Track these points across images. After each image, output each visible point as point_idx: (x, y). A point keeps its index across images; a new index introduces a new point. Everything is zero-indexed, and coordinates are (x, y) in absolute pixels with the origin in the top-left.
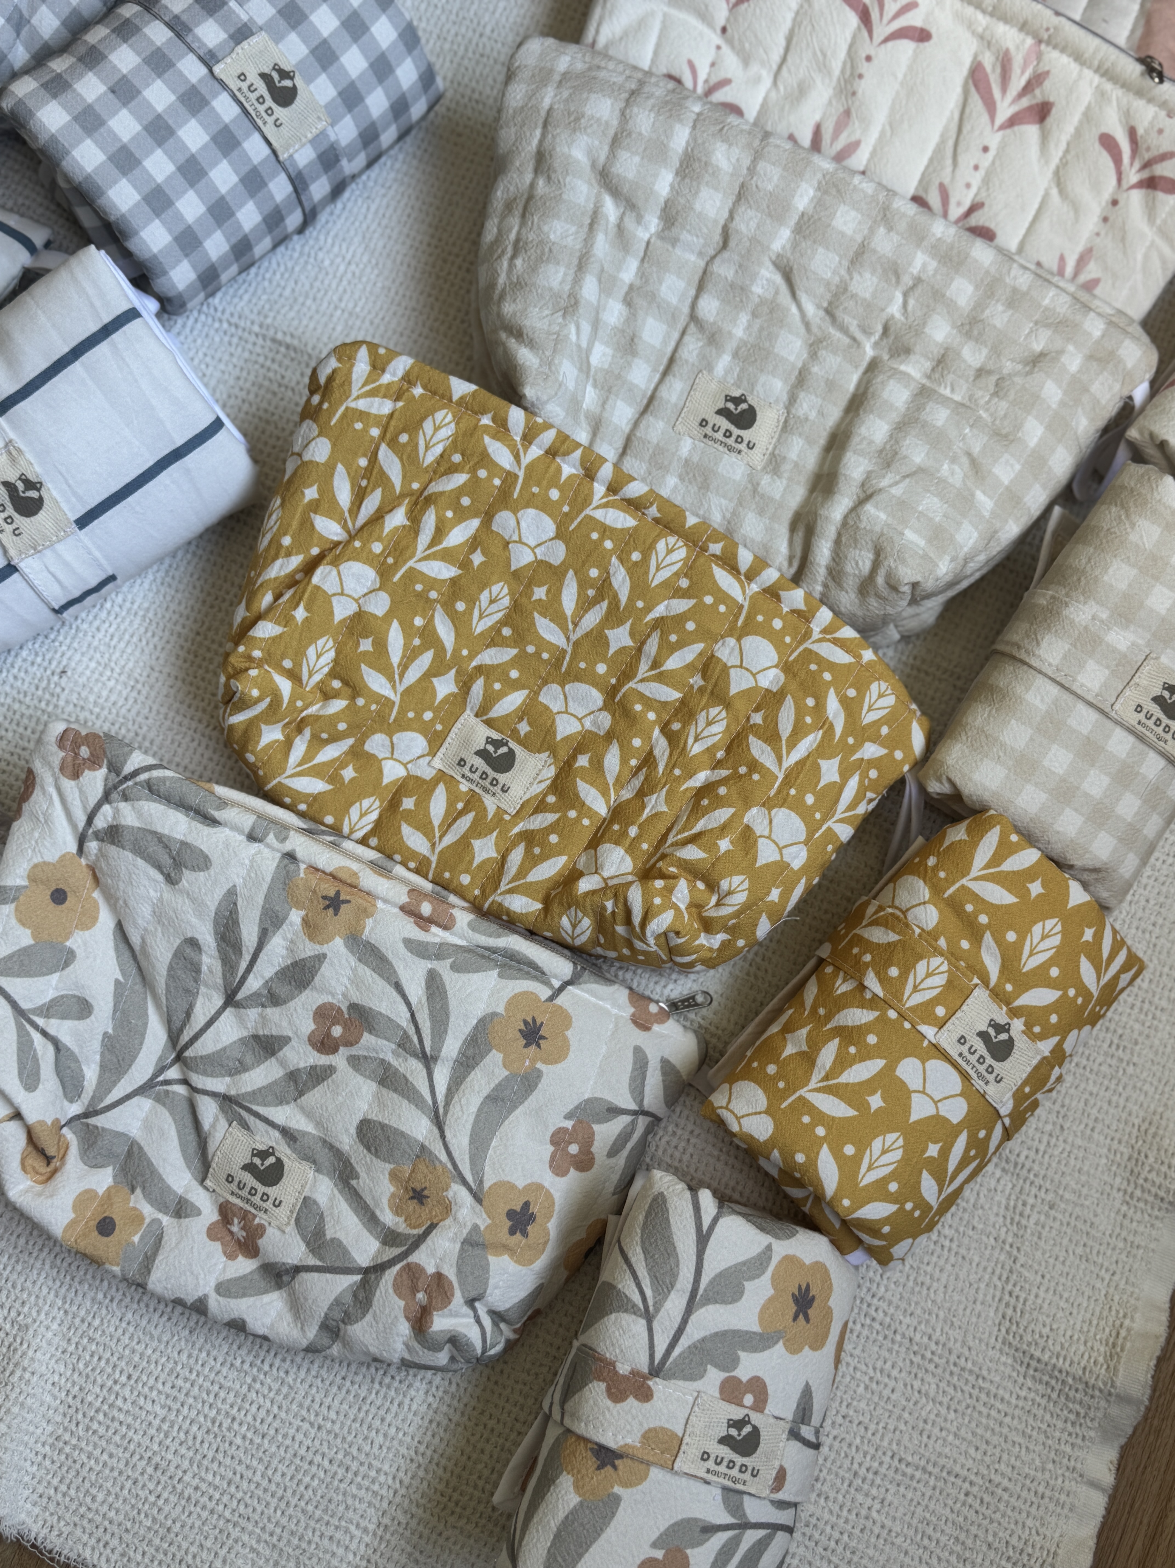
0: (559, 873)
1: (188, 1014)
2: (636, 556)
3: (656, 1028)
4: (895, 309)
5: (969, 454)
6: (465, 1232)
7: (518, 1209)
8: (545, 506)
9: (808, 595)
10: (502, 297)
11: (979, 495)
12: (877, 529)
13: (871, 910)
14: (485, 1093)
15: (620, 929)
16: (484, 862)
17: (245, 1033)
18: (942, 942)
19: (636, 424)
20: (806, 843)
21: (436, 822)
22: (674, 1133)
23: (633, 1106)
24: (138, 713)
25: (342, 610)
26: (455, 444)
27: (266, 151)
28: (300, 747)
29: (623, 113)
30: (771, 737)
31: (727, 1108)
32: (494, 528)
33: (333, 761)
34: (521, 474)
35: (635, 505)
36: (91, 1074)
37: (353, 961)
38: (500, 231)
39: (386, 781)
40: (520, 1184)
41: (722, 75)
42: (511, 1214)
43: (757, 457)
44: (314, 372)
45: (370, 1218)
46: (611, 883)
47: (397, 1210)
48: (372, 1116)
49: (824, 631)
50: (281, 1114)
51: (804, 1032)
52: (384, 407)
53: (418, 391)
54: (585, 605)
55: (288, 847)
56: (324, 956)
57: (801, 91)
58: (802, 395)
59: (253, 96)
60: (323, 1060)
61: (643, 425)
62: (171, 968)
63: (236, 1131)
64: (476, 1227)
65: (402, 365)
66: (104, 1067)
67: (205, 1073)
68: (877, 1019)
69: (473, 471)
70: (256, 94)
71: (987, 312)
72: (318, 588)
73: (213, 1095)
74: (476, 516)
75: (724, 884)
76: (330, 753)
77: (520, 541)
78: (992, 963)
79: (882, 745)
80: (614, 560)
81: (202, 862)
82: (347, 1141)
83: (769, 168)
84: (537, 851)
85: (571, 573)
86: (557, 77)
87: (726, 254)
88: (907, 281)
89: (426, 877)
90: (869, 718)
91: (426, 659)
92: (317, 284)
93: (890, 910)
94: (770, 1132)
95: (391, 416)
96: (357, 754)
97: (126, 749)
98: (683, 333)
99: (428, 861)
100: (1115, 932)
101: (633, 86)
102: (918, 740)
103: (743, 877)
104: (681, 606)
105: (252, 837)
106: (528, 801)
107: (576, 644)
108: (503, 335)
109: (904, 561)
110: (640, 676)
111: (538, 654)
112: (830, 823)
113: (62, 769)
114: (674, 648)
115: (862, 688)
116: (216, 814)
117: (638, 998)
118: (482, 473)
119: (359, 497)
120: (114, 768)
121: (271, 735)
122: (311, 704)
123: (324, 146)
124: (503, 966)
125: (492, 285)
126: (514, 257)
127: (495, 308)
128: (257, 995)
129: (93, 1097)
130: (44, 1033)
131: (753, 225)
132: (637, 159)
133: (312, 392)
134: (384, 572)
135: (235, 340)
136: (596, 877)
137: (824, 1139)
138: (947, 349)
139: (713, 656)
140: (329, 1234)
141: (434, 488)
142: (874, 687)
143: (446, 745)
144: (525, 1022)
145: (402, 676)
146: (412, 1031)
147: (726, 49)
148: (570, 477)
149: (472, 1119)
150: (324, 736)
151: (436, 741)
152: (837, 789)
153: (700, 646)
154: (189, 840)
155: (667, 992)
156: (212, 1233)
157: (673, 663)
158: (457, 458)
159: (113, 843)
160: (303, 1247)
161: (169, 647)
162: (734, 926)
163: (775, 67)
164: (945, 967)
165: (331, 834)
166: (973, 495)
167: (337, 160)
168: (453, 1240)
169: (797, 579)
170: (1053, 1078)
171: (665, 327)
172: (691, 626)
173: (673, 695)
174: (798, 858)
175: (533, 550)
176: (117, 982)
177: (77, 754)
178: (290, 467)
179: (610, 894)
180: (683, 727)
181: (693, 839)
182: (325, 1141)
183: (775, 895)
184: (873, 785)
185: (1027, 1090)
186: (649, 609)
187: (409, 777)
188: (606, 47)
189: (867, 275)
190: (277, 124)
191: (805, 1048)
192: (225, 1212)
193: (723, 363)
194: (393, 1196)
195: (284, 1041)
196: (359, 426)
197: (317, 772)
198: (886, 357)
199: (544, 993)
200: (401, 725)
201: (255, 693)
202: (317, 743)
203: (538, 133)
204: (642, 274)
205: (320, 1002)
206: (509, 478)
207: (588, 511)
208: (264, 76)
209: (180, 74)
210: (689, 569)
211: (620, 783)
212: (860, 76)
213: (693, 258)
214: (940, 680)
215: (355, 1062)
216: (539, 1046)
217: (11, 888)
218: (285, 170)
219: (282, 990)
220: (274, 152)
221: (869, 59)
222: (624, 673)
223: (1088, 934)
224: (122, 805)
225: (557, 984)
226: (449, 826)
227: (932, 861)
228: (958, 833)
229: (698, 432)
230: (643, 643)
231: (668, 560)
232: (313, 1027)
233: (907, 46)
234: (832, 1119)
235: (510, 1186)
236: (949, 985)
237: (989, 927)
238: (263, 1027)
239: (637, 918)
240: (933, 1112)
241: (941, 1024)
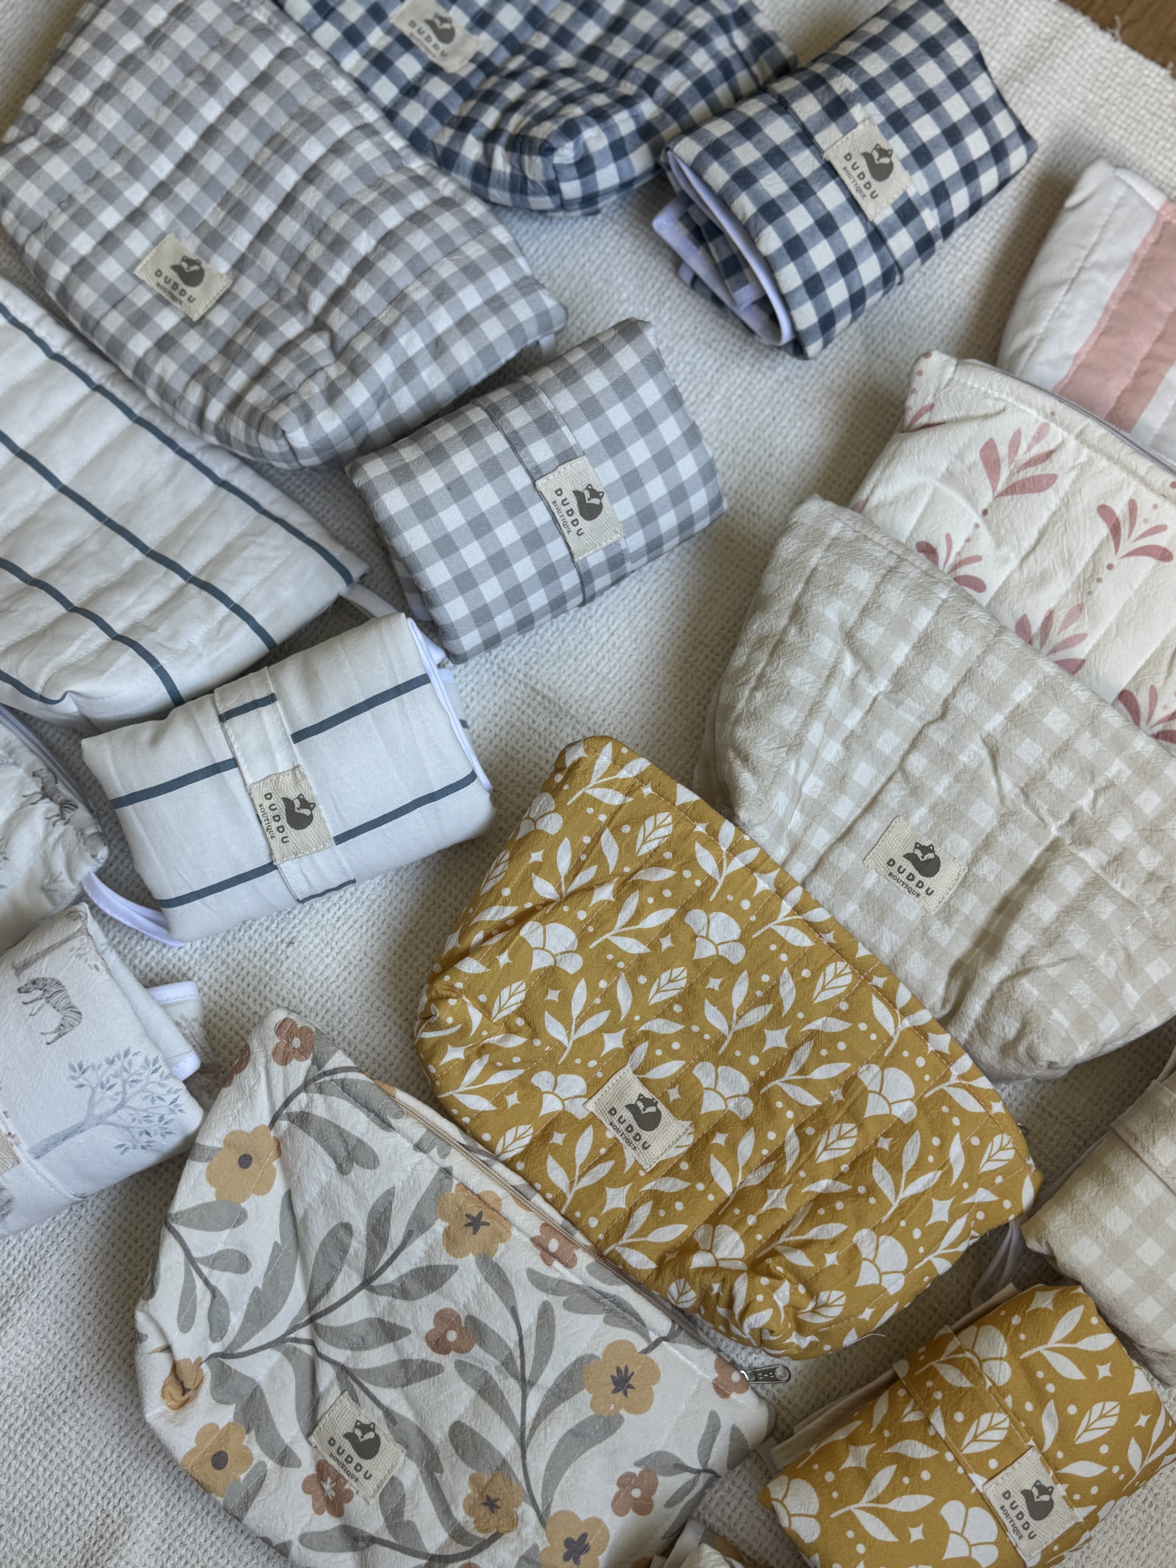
0: (678, 1240)
1: (329, 1287)
2: (806, 973)
3: (734, 1396)
4: (1085, 803)
5: (1126, 950)
6: (525, 1549)
7: (576, 1538)
8: (735, 913)
9: (954, 1039)
10: (737, 721)
11: (1129, 988)
12: (1028, 1004)
13: (951, 1347)
14: (569, 1426)
15: (721, 1311)
16: (613, 1211)
17: (373, 1315)
18: (1009, 1400)
19: (831, 848)
20: (905, 1273)
21: (579, 1161)
22: (729, 1490)
23: (697, 1466)
24: (345, 992)
25: (540, 962)
26: (669, 843)
27: (566, 552)
28: (476, 1068)
29: (877, 587)
30: (894, 1166)
31: (781, 1502)
32: (687, 920)
33: (502, 1085)
34: (721, 882)
35: (814, 928)
36: (236, 1320)
37: (480, 1278)
38: (748, 660)
39: (543, 1112)
40: (583, 1516)
41: (974, 553)
42: (569, 1542)
43: (933, 904)
44: (563, 753)
45: (444, 1511)
46: (722, 1264)
47: (470, 1510)
48: (467, 1421)
49: (962, 1077)
50: (389, 1396)
51: (866, 1449)
52: (615, 798)
53: (647, 790)
54: (751, 1003)
55: (447, 1163)
56: (456, 1268)
57: (1042, 580)
58: (985, 858)
59: (564, 509)
60: (435, 1358)
61: (836, 852)
62: (323, 1244)
63: (346, 1399)
64: (535, 1547)
65: (639, 765)
66: (247, 1316)
67: (331, 1343)
68: (934, 1457)
69: (680, 870)
70: (568, 507)
71: (1169, 825)
72: (523, 940)
73: (333, 1363)
74: (672, 907)
75: (823, 1296)
76: (501, 1078)
77: (707, 938)
78: (1049, 1428)
79: (994, 1192)
80: (786, 971)
81: (371, 1161)
82: (439, 1436)
83: (996, 662)
84: (662, 1213)
85: (745, 974)
86: (827, 541)
87: (942, 725)
88: (1101, 781)
89: (558, 1210)
90: (986, 1167)
91: (602, 1017)
92: (581, 647)
93: (968, 1355)
94: (816, 1536)
95: (620, 807)
96: (524, 1084)
97: (332, 1048)
98: (890, 779)
99: (565, 1198)
101: (892, 563)
102: (1028, 1193)
103: (841, 1293)
104: (837, 1025)
105: (418, 1147)
106: (663, 1162)
107: (737, 1034)
108: (731, 754)
109: (1046, 1040)
110: (787, 1077)
111: (700, 1034)
112: (931, 1257)
113: (274, 1054)
114: (822, 1061)
115: (986, 1138)
116: (393, 1121)
117: (724, 1363)
118: (687, 874)
119: (577, 867)
120: (318, 1062)
121: (454, 1054)
122: (495, 1034)
123: (615, 551)
124: (609, 1311)
125: (731, 707)
126: (755, 689)
127: (730, 728)
128: (390, 1286)
129: (234, 1342)
130: (206, 1282)
131: (971, 706)
132: (881, 630)
133: (558, 770)
134: (583, 938)
135: (500, 682)
136: (709, 1257)
137: (863, 1556)
138: (1125, 849)
139: (856, 1077)
140: (407, 1517)
141: (642, 876)
142: (997, 1139)
143: (602, 1092)
144: (618, 1370)
145: (578, 1027)
146: (517, 1354)
147: (983, 529)
148: (764, 892)
149: (552, 1448)
150: (499, 1064)
151: (594, 1087)
152: (944, 1228)
153: (846, 1065)
154: (365, 1139)
155: (751, 1359)
156: (306, 1487)
157: (819, 1074)
158: (668, 855)
159: (301, 1127)
160: (382, 1521)
161: (384, 938)
162: (825, 1333)
163: (1023, 553)
164: (1006, 1424)
165: (485, 1154)
166: (1122, 988)
167: (623, 562)
168: (514, 1553)
169: (945, 1022)
170: (1082, 1540)
171: (874, 771)
172: (842, 1046)
173: (812, 1101)
174: (895, 1285)
175: (716, 946)
176: (276, 1244)
177: (289, 1043)
178: (525, 827)
179: (719, 1278)
180: (816, 1134)
181: (804, 1246)
182: (420, 1430)
183: (867, 1314)
184: (978, 1226)
185: (1056, 1547)
186: (808, 1021)
187: (564, 1113)
188: (877, 507)
189: (1066, 770)
190: (579, 533)
191: (864, 1465)
192: (322, 1470)
193: (920, 813)
194: (468, 1497)
195: (406, 1332)
196: (590, 811)
197: (485, 1093)
198: (1068, 841)
199: (641, 1344)
200: (568, 1068)
201: (450, 1020)
202: (492, 1068)
203: (800, 586)
204: (863, 724)
205: (443, 1306)
206: (710, 882)
207: (771, 925)
208: (578, 494)
209: (508, 482)
210: (851, 995)
211: (749, 1168)
212: (1099, 580)
213: (912, 719)
214: (1061, 1124)
215: (461, 1367)
216: (626, 1394)
217: (208, 1148)
218: (576, 567)
219: (413, 1287)
220: (571, 554)
221: (1110, 567)
222: (773, 1069)
223: (1141, 1420)
224: (317, 1096)
225: (653, 1337)
226: (590, 1168)
227: (1016, 1320)
228: (1044, 1300)
229: (884, 868)
230: (796, 1048)
231: (834, 983)
232: (432, 1327)
233: (1148, 563)
234: (875, 1540)
235: (573, 1517)
236: (1007, 1441)
237: (1054, 1396)
238: (390, 1314)
239: (738, 1307)
240: (966, 1554)
241: (991, 1476)
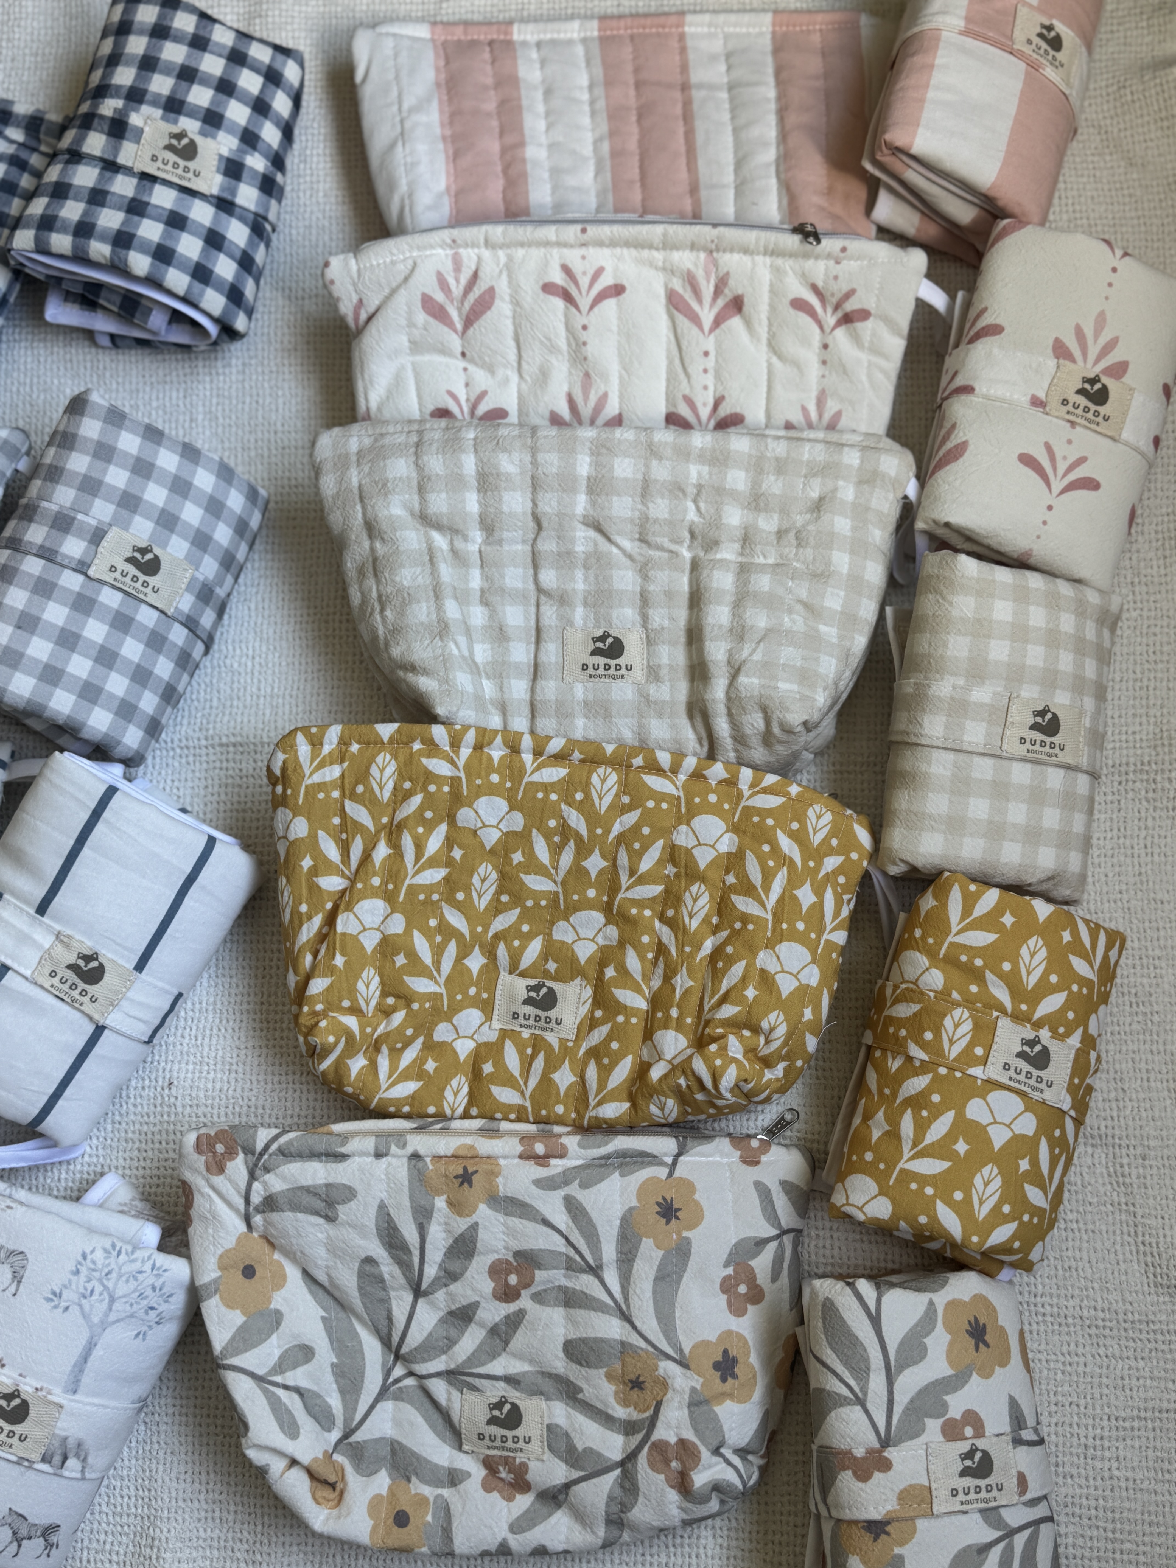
0: (632, 1071)
1: (390, 1319)
2: (579, 796)
3: (764, 1158)
4: (692, 515)
5: (800, 601)
6: (686, 1397)
7: (720, 1358)
8: (492, 790)
9: (726, 764)
10: (387, 645)
11: (823, 628)
12: (756, 693)
13: (889, 991)
14: (652, 1276)
15: (699, 1097)
16: (568, 1089)
17: (441, 1314)
18: (955, 995)
19: (533, 690)
20: (813, 961)
21: (516, 1073)
22: (818, 1236)
23: (775, 1232)
24: (243, 1089)
25: (370, 942)
26: (402, 775)
27: (156, 614)
28: (383, 1063)
29: (417, 465)
30: (748, 889)
31: (848, 1204)
32: (460, 824)
33: (415, 1061)
34: (462, 775)
35: (560, 758)
36: (335, 1402)
37: (501, 1218)
38: (362, 593)
39: (462, 1058)
40: (713, 1337)
41: (478, 391)
42: (716, 1366)
43: (638, 674)
44: (268, 767)
45: (606, 1419)
46: (676, 1062)
47: (625, 1403)
48: (571, 1336)
49: (752, 786)
50: (500, 1366)
51: (880, 1114)
52: (334, 772)
53: (355, 747)
54: (556, 851)
55: (410, 1150)
56: (477, 1224)
57: (544, 376)
58: (651, 612)
59: (128, 579)
60: (512, 1307)
61: (538, 690)
62: (360, 1289)
63: (469, 1396)
64: (693, 1389)
65: (334, 733)
66: (342, 1392)
67: (424, 1361)
68: (932, 1080)
69: (424, 789)
70: (130, 577)
71: (764, 486)
72: (344, 934)
73: (438, 1375)
74: (441, 822)
75: (765, 1025)
76: (409, 1056)
77: (485, 826)
78: (1001, 993)
79: (838, 854)
80: (563, 806)
81: (349, 1193)
82: (560, 1364)
83: (547, 456)
84: (606, 1061)
85: (534, 831)
86: (354, 458)
87: (544, 534)
88: (691, 491)
89: (528, 1121)
90: (817, 839)
91: (452, 949)
92: (236, 685)
93: (903, 986)
94: (890, 1208)
95: (343, 775)
96: (431, 1048)
97: (251, 1131)
98: (538, 605)
99: (524, 1108)
100: (1087, 922)
101: (415, 439)
102: (864, 837)
103: (776, 1013)
104: (631, 818)
105: (378, 1155)
106: (581, 1023)
107: (563, 883)
108: (401, 673)
109: (787, 709)
110: (624, 887)
111: (537, 904)
112: (825, 936)
113: (208, 1170)
114: (640, 854)
115: (801, 818)
116: (343, 1150)
117: (739, 1140)
118: (432, 788)
119: (345, 849)
120: (248, 1150)
121: (357, 1064)
122: (378, 1025)
123: (198, 586)
124: (620, 1166)
125: (375, 638)
126: (382, 610)
127: (385, 655)
128: (437, 1279)
129: (345, 1420)
130: (286, 1387)
131: (554, 503)
132: (443, 495)
133: (274, 785)
134: (390, 898)
135: (191, 759)
136: (662, 1063)
137: (935, 1196)
138: (746, 528)
139: (674, 846)
140: (580, 1447)
141: (400, 815)
142: (810, 813)
143: (496, 1007)
144: (658, 1204)
145: (438, 970)
146: (572, 1253)
147: (471, 368)
148: (502, 758)
149: (651, 1302)
150: (399, 1045)
151: (487, 1008)
152: (819, 907)
153: (661, 843)
154: (331, 1180)
155: (759, 1124)
156: (487, 1487)
157: (646, 865)
158: (407, 785)
159: (273, 1210)
160: (563, 1466)
161: (244, 1025)
162: (788, 1053)
163: (515, 364)
164: (966, 1014)
165: (438, 1122)
166: (817, 631)
167: (212, 591)
168: (680, 1408)
169: (712, 756)
170: (1093, 1062)
171: (521, 608)
172: (646, 831)
173: (657, 890)
174: (813, 976)
175: (497, 827)
176: (323, 1318)
177: (215, 1153)
178: (282, 849)
179: (678, 1072)
180: (676, 911)
181: (724, 1000)
182: (543, 1373)
183: (808, 1014)
184: (845, 889)
185: (1076, 1081)
186: (607, 832)
187: (479, 1045)
188: (379, 409)
189: (659, 501)
190: (155, 590)
191: (887, 1128)
192: (489, 1464)
193: (579, 614)
194: (616, 1393)
195: (474, 1306)
196: (321, 796)
197: (405, 1076)
198: (702, 554)
199: (663, 1172)
200: (455, 1008)
201: (331, 1039)
202: (396, 1054)
203: (359, 507)
204: (486, 577)
205: (489, 1262)
206: (454, 782)
207: (526, 780)
208: (129, 560)
209: (65, 589)
210: (625, 787)
211: (647, 977)
212: (584, 344)
213: (519, 547)
214: (862, 773)
215: (538, 1298)
216: (677, 1218)
217: (210, 1283)
218: (175, 619)
219: (455, 1266)
220: (162, 612)
221: (585, 328)
222: (610, 889)
223: (1067, 936)
224: (267, 1177)
225: (669, 1160)
226: (528, 1071)
227: (918, 933)
228: (928, 902)
229: (583, 676)
230: (615, 859)
231: (605, 788)
232: (493, 1284)
233: (610, 304)
234: (934, 1176)
235: (705, 1344)
236: (977, 1026)
237: (986, 965)
238: (453, 1302)
239: (708, 1082)
240: (1010, 1134)
241: (984, 1061)
